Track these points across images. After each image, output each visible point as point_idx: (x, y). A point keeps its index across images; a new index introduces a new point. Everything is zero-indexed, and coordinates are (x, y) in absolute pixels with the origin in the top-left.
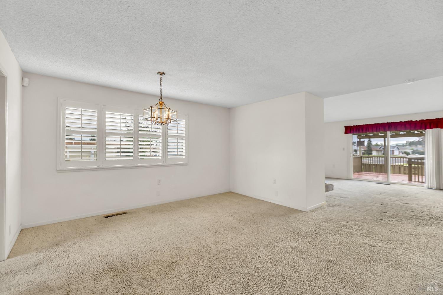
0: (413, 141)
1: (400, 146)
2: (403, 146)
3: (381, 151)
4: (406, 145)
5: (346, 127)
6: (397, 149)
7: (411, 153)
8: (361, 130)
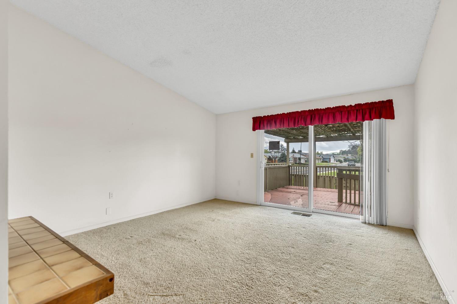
0: (345, 150)
1: (336, 155)
2: (338, 154)
3: (321, 159)
4: (340, 154)
5: (253, 118)
6: (333, 158)
7: (343, 160)
8: (273, 123)
